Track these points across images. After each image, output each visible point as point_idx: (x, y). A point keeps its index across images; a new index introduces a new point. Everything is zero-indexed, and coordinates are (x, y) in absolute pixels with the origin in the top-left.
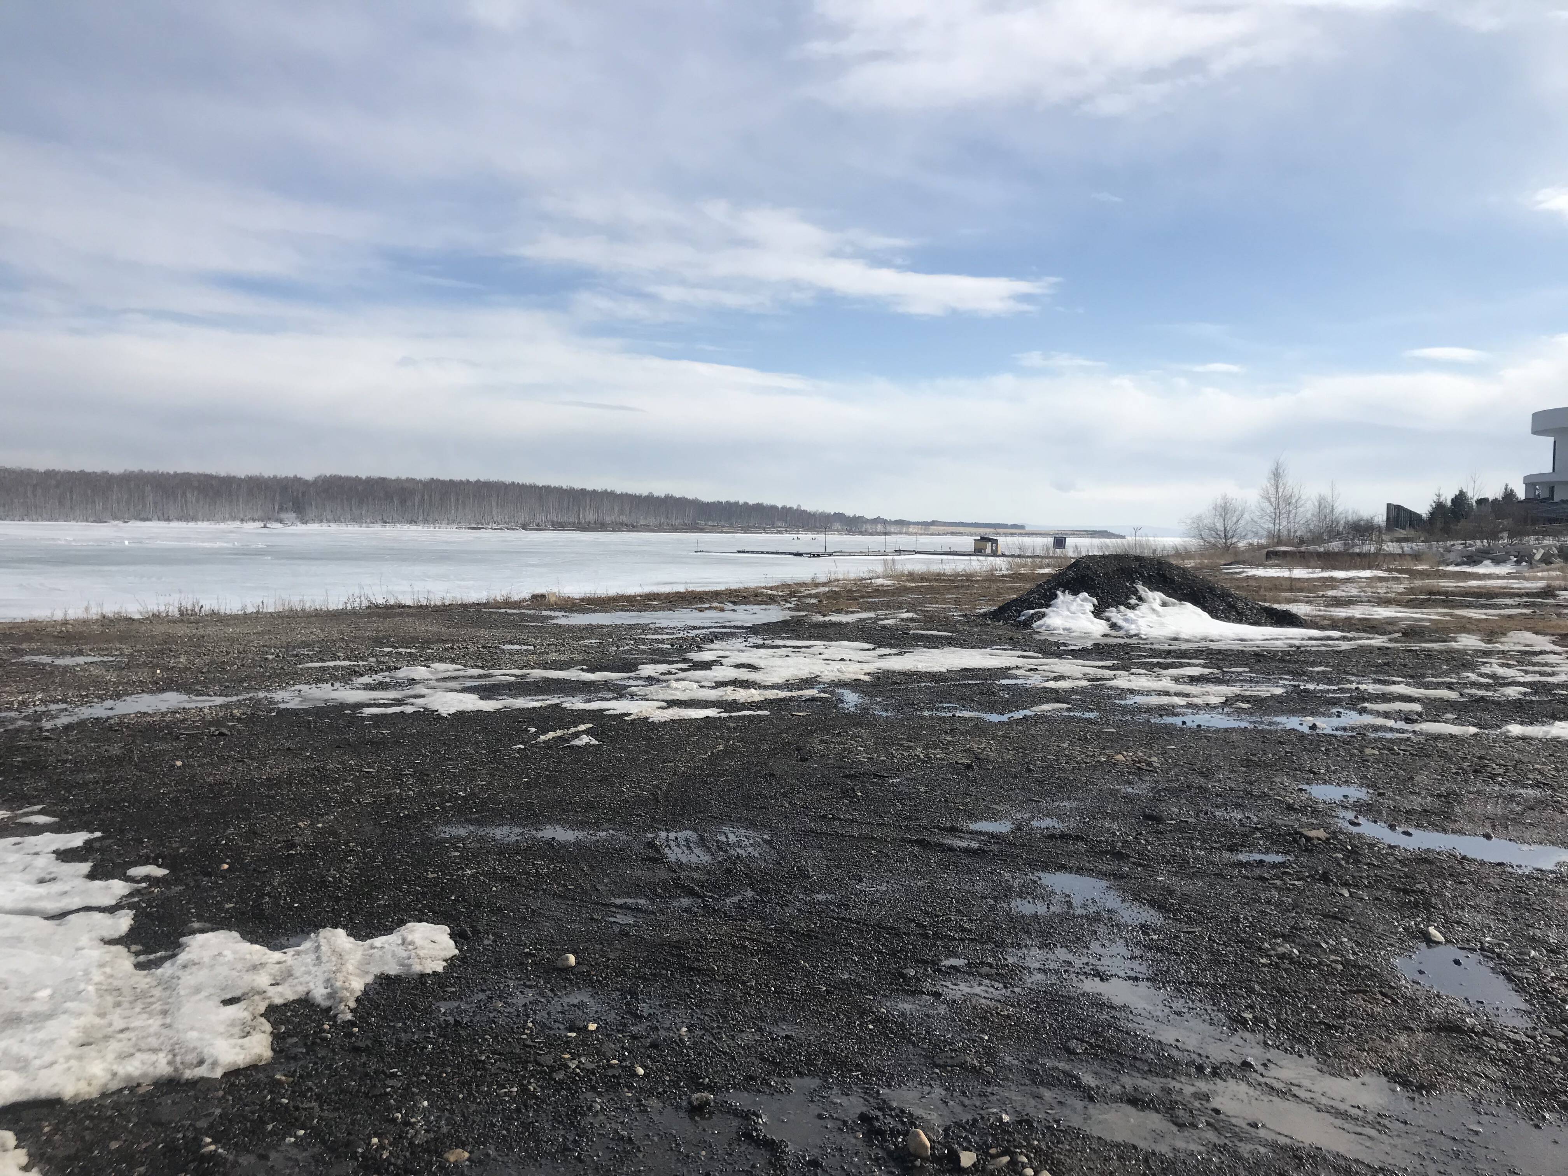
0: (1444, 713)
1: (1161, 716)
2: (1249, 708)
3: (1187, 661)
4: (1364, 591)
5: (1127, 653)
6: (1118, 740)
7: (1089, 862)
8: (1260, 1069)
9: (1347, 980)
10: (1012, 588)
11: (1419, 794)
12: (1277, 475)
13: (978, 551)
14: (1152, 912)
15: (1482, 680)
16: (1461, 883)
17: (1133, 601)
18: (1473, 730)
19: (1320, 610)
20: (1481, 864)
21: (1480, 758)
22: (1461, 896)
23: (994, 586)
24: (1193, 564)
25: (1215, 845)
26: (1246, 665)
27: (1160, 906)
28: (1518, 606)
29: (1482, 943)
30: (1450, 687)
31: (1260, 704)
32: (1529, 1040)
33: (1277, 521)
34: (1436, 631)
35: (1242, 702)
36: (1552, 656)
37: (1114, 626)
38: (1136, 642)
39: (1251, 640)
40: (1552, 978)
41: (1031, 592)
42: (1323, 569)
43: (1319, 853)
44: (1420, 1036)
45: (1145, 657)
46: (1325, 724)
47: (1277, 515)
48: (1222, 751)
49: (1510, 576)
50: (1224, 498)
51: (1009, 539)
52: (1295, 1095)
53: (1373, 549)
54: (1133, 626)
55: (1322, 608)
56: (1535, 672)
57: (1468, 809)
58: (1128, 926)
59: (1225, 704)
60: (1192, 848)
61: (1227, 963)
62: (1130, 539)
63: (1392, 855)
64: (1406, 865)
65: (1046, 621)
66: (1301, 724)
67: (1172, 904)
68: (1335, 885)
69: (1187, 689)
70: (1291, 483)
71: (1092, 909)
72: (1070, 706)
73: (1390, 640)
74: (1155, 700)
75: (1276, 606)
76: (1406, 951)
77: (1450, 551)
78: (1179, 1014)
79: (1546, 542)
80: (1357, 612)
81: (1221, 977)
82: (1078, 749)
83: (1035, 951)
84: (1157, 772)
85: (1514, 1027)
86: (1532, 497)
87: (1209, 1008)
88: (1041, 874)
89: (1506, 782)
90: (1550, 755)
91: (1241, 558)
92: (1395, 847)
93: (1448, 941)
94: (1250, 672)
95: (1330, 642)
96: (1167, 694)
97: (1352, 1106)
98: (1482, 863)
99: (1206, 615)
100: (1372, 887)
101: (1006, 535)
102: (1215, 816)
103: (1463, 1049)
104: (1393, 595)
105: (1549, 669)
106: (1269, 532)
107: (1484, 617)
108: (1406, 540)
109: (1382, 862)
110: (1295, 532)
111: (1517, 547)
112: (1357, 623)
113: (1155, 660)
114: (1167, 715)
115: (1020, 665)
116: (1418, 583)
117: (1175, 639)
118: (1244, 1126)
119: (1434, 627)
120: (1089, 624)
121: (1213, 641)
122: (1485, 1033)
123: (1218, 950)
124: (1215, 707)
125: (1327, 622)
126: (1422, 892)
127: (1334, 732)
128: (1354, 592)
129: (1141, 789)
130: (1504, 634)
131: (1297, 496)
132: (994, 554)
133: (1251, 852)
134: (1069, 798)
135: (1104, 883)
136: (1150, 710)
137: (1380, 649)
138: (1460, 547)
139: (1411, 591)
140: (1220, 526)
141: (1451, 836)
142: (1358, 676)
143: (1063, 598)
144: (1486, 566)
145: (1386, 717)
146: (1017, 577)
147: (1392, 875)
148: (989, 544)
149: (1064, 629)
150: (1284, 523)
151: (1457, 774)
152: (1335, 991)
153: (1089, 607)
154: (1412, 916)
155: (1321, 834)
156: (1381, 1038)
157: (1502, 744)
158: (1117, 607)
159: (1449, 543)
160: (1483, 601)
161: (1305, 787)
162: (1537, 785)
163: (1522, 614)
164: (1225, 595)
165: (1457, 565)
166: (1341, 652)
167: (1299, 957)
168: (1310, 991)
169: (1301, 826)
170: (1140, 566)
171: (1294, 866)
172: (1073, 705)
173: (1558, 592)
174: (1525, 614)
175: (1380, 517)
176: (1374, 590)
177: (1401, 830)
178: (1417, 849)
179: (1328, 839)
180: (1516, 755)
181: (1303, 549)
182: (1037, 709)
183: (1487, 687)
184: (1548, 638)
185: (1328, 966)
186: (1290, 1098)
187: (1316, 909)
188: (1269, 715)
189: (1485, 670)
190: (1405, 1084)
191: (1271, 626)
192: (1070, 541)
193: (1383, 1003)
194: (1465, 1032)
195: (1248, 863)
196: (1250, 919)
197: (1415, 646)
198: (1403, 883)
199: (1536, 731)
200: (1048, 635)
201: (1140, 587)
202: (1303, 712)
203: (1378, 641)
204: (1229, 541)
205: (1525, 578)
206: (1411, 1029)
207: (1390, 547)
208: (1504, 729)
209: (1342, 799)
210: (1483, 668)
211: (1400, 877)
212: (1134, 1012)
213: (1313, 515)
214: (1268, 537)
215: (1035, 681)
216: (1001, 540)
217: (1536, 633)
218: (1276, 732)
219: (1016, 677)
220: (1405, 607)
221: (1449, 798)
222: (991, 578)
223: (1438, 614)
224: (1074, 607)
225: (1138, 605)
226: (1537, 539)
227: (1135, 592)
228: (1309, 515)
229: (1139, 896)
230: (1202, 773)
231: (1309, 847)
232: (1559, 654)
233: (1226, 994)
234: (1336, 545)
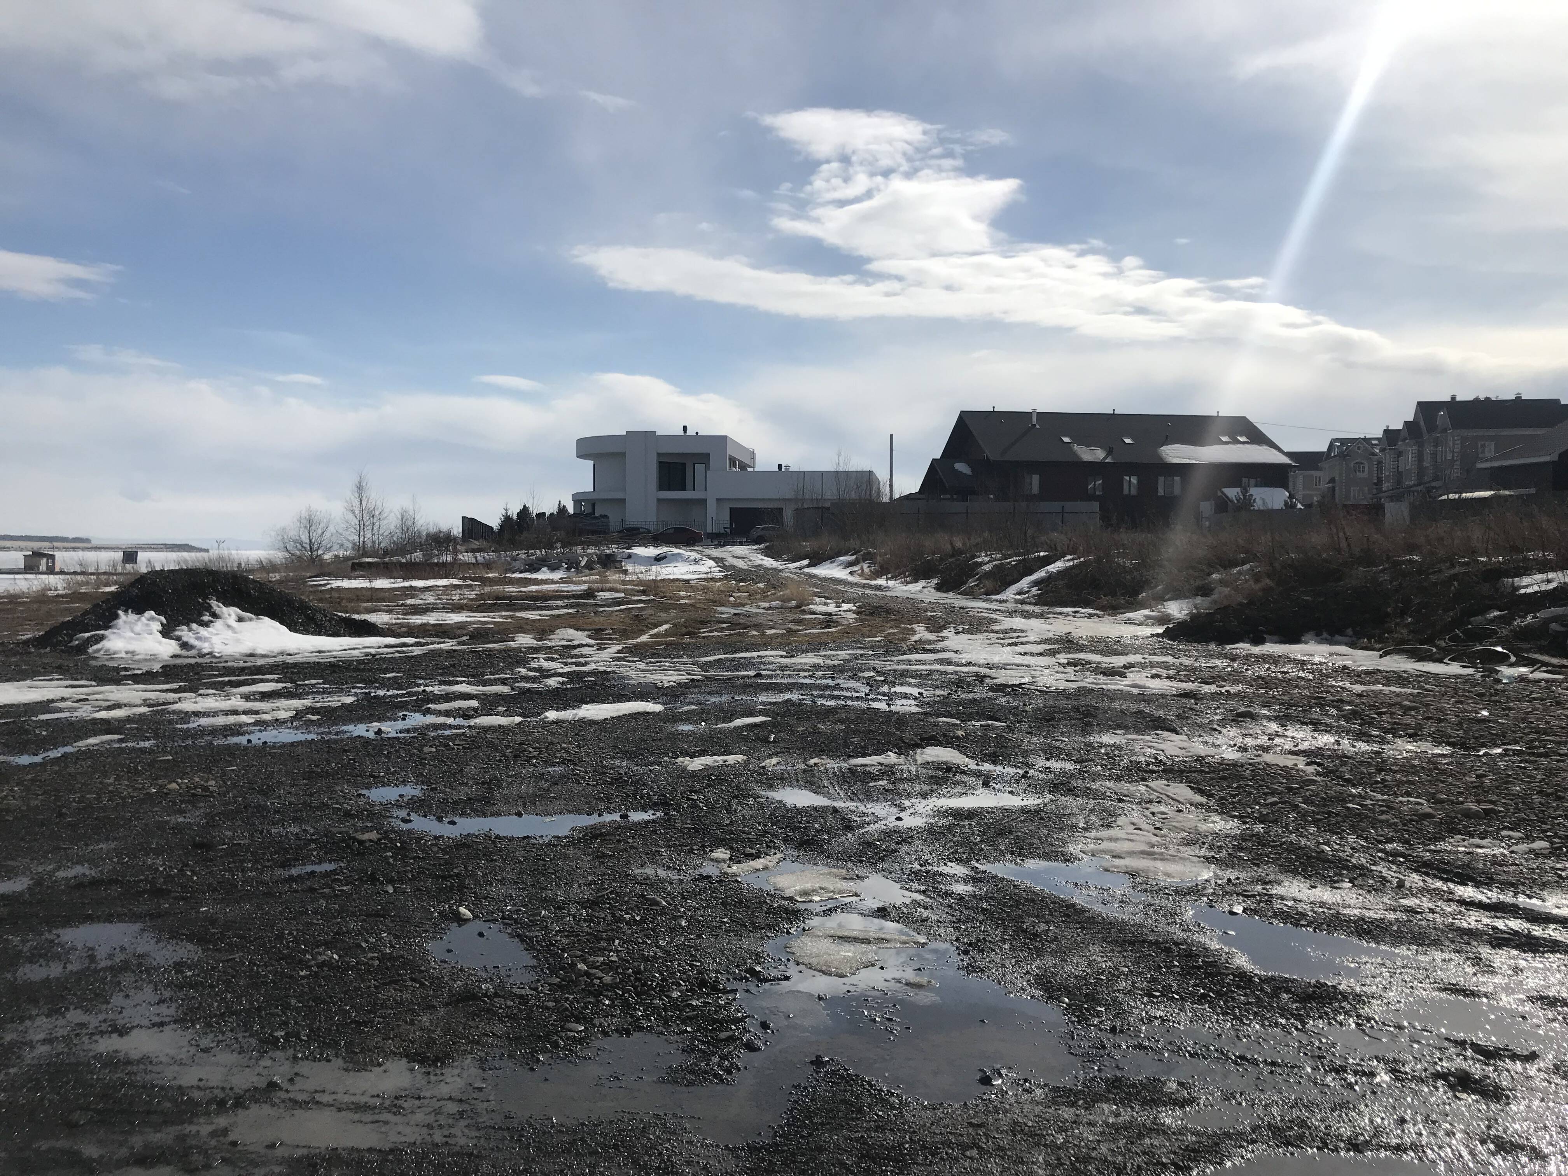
0: (496, 707)
1: (225, 737)
2: (318, 720)
3: (260, 677)
4: (439, 599)
5: (197, 674)
6: (173, 769)
7: (122, 906)
8: (286, 1085)
9: (382, 974)
10: (66, 609)
11: (467, 784)
12: (360, 488)
13: (30, 568)
14: (190, 946)
15: (531, 674)
16: (492, 860)
17: (206, 618)
18: (518, 719)
19: (398, 619)
20: (510, 841)
21: (520, 744)
22: (490, 873)
23: (45, 608)
24: (278, 577)
25: (267, 864)
26: (321, 677)
27: (200, 939)
28: (566, 607)
29: (503, 912)
30: (504, 682)
31: (330, 715)
32: (532, 992)
33: (362, 533)
34: (498, 633)
35: (313, 714)
36: (587, 648)
37: (185, 645)
38: (208, 661)
39: (329, 651)
40: (557, 932)
41: (86, 613)
42: (405, 579)
43: (371, 854)
44: (442, 1011)
45: (217, 676)
46: (389, 728)
47: (361, 528)
48: (285, 765)
49: (562, 581)
50: (309, 509)
51: (67, 555)
52: (318, 1102)
53: (449, 559)
54: (206, 645)
55: (401, 617)
56: (572, 664)
57: (506, 792)
58: (160, 968)
59: (294, 718)
60: (243, 871)
61: (265, 983)
62: (213, 553)
63: (436, 845)
64: (447, 853)
65: (105, 644)
66: (367, 731)
67: (213, 934)
68: (382, 883)
69: (257, 705)
70: (374, 497)
71: (119, 958)
72: (122, 737)
73: (459, 644)
74: (221, 721)
75: (356, 616)
76: (437, 932)
77: (515, 560)
78: (206, 1050)
79: (589, 551)
80: (432, 618)
81: (257, 1001)
82: (126, 782)
83: (42, 1021)
84: (214, 797)
85: (522, 984)
86: (578, 512)
87: (240, 1035)
88: (60, 931)
89: (539, 763)
90: (576, 735)
91: (326, 570)
92: (440, 837)
93: (476, 917)
94: (324, 683)
95: (404, 649)
96: (235, 712)
97: (373, 1096)
98: (511, 839)
99: (284, 629)
100: (415, 879)
101: (67, 549)
102: (271, 834)
103: (476, 1015)
104: (465, 601)
105: (582, 660)
106: (354, 544)
107: (539, 617)
108: (479, 550)
109: (427, 853)
110: (379, 544)
111: (568, 555)
112: (431, 628)
113: (227, 679)
114: (233, 735)
115: (66, 696)
116: (487, 589)
117: (252, 655)
118: (263, 1151)
119: (497, 629)
120: (157, 645)
121: (290, 655)
122: (496, 995)
123: (258, 973)
124: (284, 722)
125: (404, 629)
126: (458, 875)
127: (399, 735)
128: (431, 600)
129: (193, 817)
130: (553, 632)
131: (380, 510)
132: (51, 571)
133: (304, 865)
134: (107, 839)
135: (138, 926)
136: (214, 731)
137: (448, 652)
138: (524, 556)
139: (481, 597)
140: (305, 539)
141: (489, 819)
142: (426, 679)
143: (125, 618)
144: (544, 572)
145: (446, 716)
146: (75, 596)
147: (434, 865)
148: (45, 560)
149: (127, 653)
150: (369, 535)
151: (500, 761)
152: (369, 987)
153: (156, 626)
154: (447, 900)
155: (374, 835)
156: (406, 1022)
157: (540, 729)
158: (188, 625)
159: (515, 553)
160: (539, 603)
161: (364, 792)
162: (563, 762)
163: (568, 614)
164: (303, 607)
165: (521, 572)
166: (413, 657)
167: (338, 962)
168: (345, 993)
169: (356, 831)
170: (213, 580)
171: (345, 871)
172: (126, 735)
173: (597, 594)
174: (570, 613)
175: (457, 530)
176: (449, 597)
177: (448, 820)
178: (458, 836)
179: (379, 840)
180: (549, 738)
181: (387, 559)
182: (81, 744)
183: (533, 680)
184: (586, 633)
185: (364, 964)
186: (314, 1107)
187: (360, 910)
188: (337, 725)
189: (534, 665)
190: (423, 1061)
191: (350, 636)
192: (142, 556)
193: (412, 988)
194: (479, 999)
195: (299, 876)
196: (295, 933)
197: (479, 648)
198: (442, 870)
199: (567, 715)
200: (107, 660)
201: (214, 603)
202: (371, 719)
203: (447, 645)
204: (315, 553)
205: (572, 582)
206: (434, 1007)
207: (466, 557)
208: (542, 716)
209: (398, 798)
210: (532, 663)
211: (440, 865)
212: (155, 1061)
213: (396, 527)
214: (353, 548)
215: (84, 712)
216: (58, 555)
217: (577, 629)
218: (342, 740)
219: (61, 710)
220: (474, 612)
221: (490, 785)
222: (42, 598)
223: (502, 617)
224: (138, 627)
225: (212, 622)
226: (583, 549)
227: (209, 608)
228: (392, 527)
229: (177, 932)
230: (263, 790)
231: (361, 850)
232: (592, 646)
233: (260, 1017)
234: (418, 556)
